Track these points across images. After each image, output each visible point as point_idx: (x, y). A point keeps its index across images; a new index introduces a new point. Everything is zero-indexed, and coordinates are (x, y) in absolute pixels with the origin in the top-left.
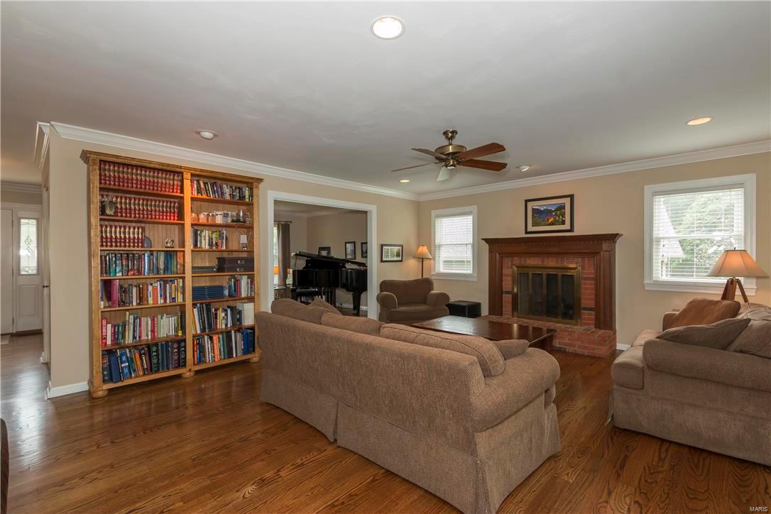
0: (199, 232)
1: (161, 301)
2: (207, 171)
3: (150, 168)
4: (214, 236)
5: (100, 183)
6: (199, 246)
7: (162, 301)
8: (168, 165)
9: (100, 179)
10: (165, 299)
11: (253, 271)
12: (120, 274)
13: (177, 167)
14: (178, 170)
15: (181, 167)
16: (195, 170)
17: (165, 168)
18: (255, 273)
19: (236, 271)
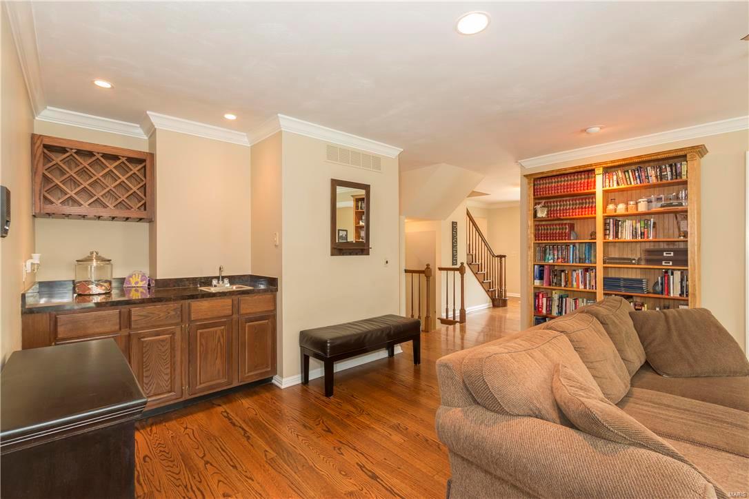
0: (620, 223)
1: (581, 287)
2: (618, 160)
3: (567, 174)
4: (638, 225)
5: (534, 195)
6: (620, 237)
7: (583, 287)
8: (580, 167)
9: (534, 192)
10: (585, 285)
11: (687, 266)
12: (552, 261)
13: (588, 166)
14: (590, 168)
15: (591, 165)
16: (606, 163)
17: (578, 170)
18: (689, 267)
19: (661, 265)
